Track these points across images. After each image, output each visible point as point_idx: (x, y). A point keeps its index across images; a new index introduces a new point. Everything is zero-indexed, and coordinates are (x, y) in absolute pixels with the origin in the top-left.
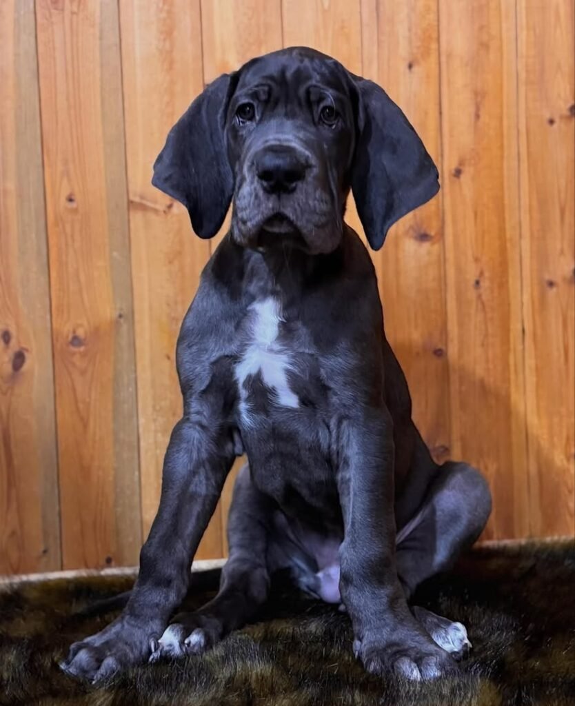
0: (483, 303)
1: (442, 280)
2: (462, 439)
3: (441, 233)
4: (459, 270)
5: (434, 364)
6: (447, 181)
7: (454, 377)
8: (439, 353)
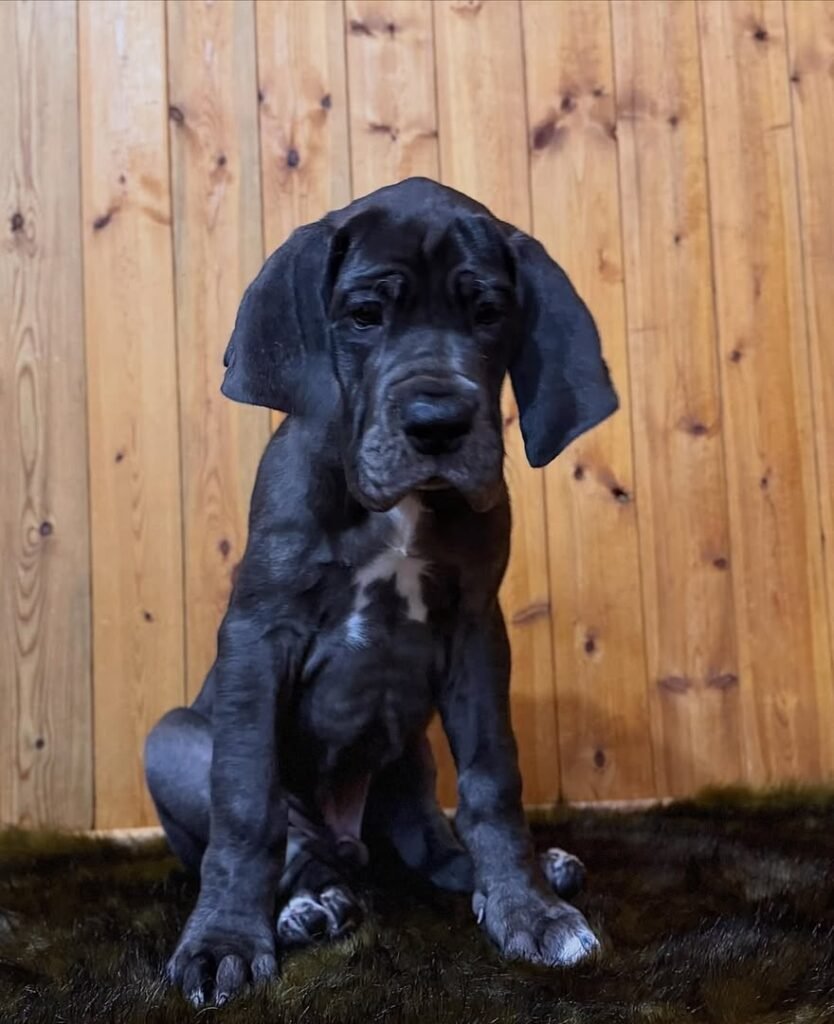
0: (772, 506)
1: (722, 480)
2: (754, 667)
3: (719, 424)
4: (743, 468)
5: (714, 576)
6: (724, 368)
7: (740, 593)
8: (721, 564)
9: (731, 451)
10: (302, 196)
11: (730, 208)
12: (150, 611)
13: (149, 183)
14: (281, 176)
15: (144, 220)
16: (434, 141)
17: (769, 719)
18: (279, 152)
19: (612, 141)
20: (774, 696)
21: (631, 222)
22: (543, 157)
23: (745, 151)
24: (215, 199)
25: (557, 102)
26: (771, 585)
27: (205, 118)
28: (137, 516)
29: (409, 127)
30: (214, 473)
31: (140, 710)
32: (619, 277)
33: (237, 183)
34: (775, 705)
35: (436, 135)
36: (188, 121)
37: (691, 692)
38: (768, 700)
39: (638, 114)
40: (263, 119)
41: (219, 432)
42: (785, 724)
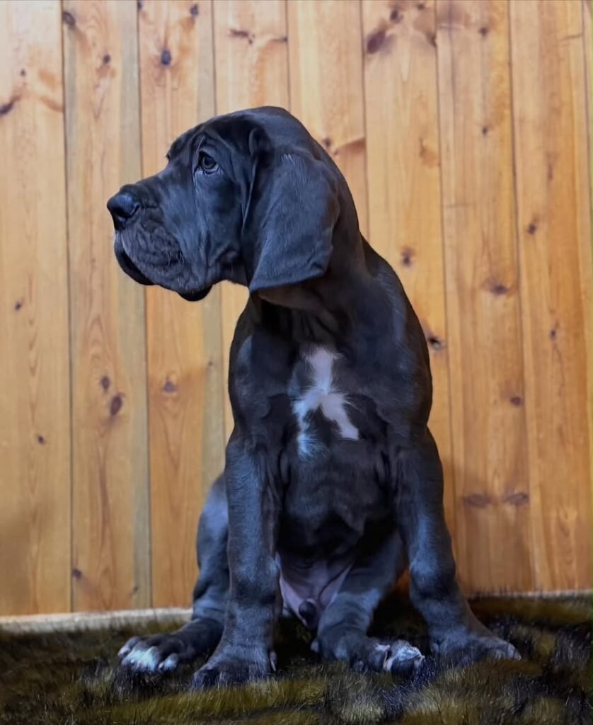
0: (559, 354)
1: (518, 330)
2: (542, 486)
3: (517, 286)
4: (536, 322)
5: (511, 411)
6: (522, 237)
7: (532, 425)
8: (517, 401)
9: (526, 307)
10: (174, 89)
11: (529, 104)
12: (44, 435)
13: (45, 76)
14: (156, 72)
15: (41, 108)
16: (284, 44)
17: (553, 529)
18: (154, 51)
19: (431, 47)
20: (558, 511)
21: (447, 114)
22: (375, 58)
23: (542, 57)
24: (100, 91)
25: (386, 14)
26: (557, 420)
27: (93, 22)
28: (32, 355)
29: (263, 33)
30: (98, 320)
31: (34, 517)
32: (436, 161)
33: (119, 78)
34: (558, 519)
35: (285, 40)
36: (78, 24)
37: (490, 507)
38: (553, 514)
39: (455, 25)
40: (142, 24)
41: (102, 286)
42: (566, 534)
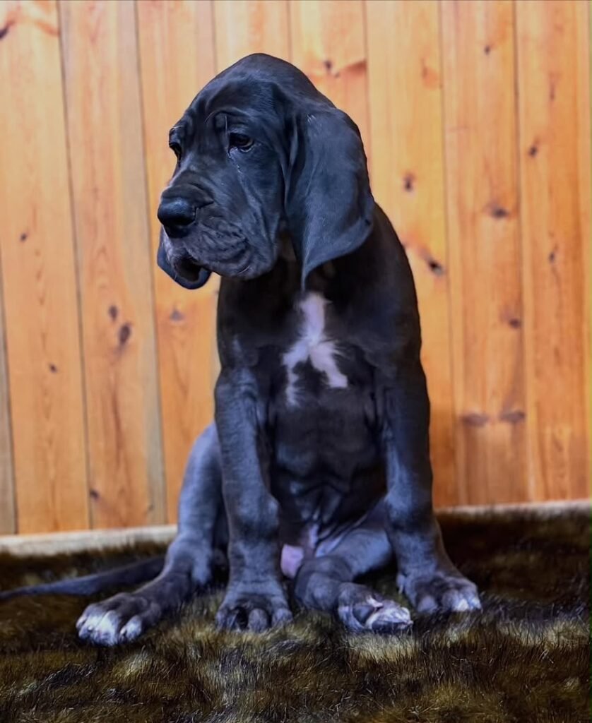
0: (557, 277)
1: (518, 254)
2: (539, 406)
3: (517, 209)
5: (510, 334)
6: (523, 161)
7: (529, 346)
8: (515, 324)
9: (526, 230)
11: (532, 22)
12: (56, 363)
15: (36, 33)
17: (548, 446)
20: (553, 428)
21: (449, 33)
26: (554, 340)
28: (41, 286)
30: (103, 250)
31: (50, 442)
32: (438, 83)
34: (553, 435)
37: (488, 425)
38: (548, 431)
41: (106, 216)
42: (560, 449)
